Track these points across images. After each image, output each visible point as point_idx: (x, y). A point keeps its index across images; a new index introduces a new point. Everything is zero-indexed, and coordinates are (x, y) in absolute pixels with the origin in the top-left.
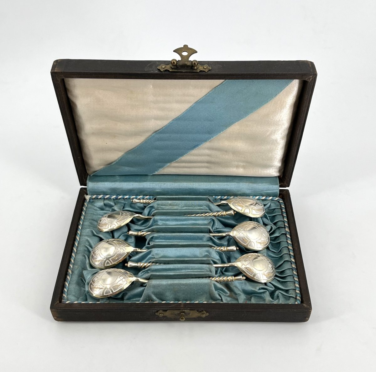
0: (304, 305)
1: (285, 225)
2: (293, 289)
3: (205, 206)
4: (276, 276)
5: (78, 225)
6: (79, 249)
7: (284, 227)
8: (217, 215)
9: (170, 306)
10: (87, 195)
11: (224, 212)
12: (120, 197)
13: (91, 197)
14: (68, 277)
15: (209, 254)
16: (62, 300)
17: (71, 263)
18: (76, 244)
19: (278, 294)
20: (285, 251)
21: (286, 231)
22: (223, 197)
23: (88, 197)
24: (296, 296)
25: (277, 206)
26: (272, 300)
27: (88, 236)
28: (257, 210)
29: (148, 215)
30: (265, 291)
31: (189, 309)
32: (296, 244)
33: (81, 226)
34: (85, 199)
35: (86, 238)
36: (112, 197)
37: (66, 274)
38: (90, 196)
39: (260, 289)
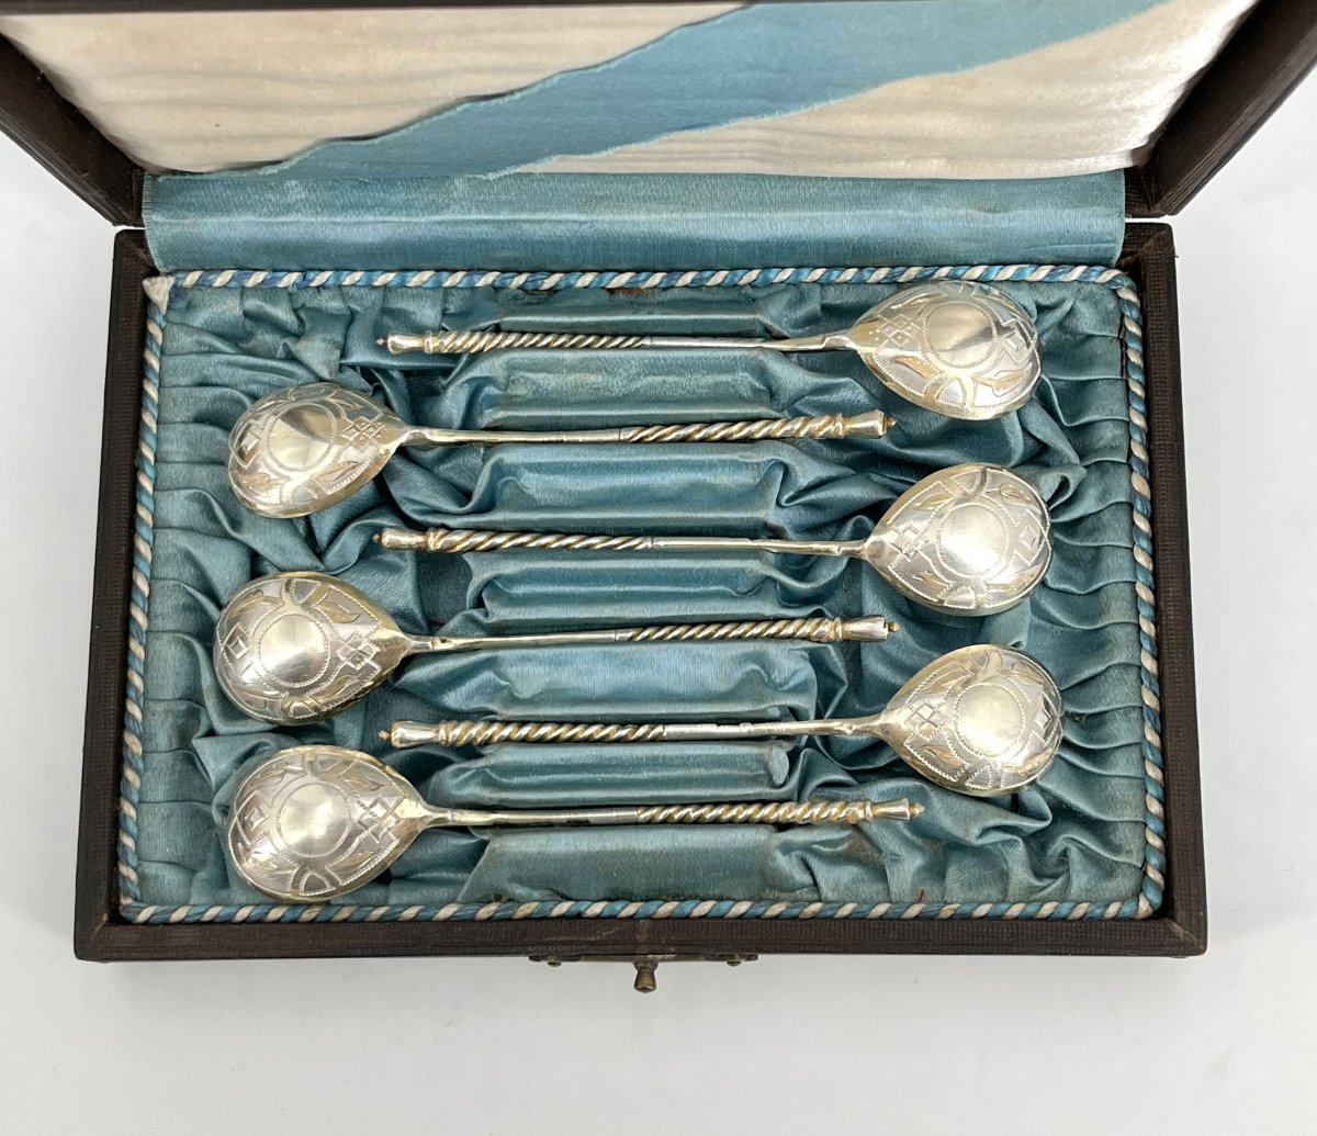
0: (1176, 927)
1: (1130, 453)
2: (1137, 822)
3: (745, 370)
4: (1066, 744)
5: (135, 471)
6: (158, 608)
7: (1125, 461)
8: (802, 434)
9: (593, 939)
10: (154, 273)
11: (839, 424)
12: (320, 279)
13: (174, 286)
14: (130, 774)
15: (763, 667)
16: (118, 898)
17: (132, 693)
18: (142, 583)
19: (1065, 853)
20: (1118, 612)
21: (1133, 493)
22: (836, 273)
23: (159, 290)
24: (1145, 862)
25: (1105, 322)
26: (1037, 883)
27: (188, 529)
28: (999, 382)
29: (467, 424)
30: (1008, 836)
31: (672, 949)
32: (1172, 590)
33: (150, 471)
34: (147, 301)
35: (183, 541)
36: (281, 278)
37: (120, 758)
38: (172, 280)
39: (986, 831)
